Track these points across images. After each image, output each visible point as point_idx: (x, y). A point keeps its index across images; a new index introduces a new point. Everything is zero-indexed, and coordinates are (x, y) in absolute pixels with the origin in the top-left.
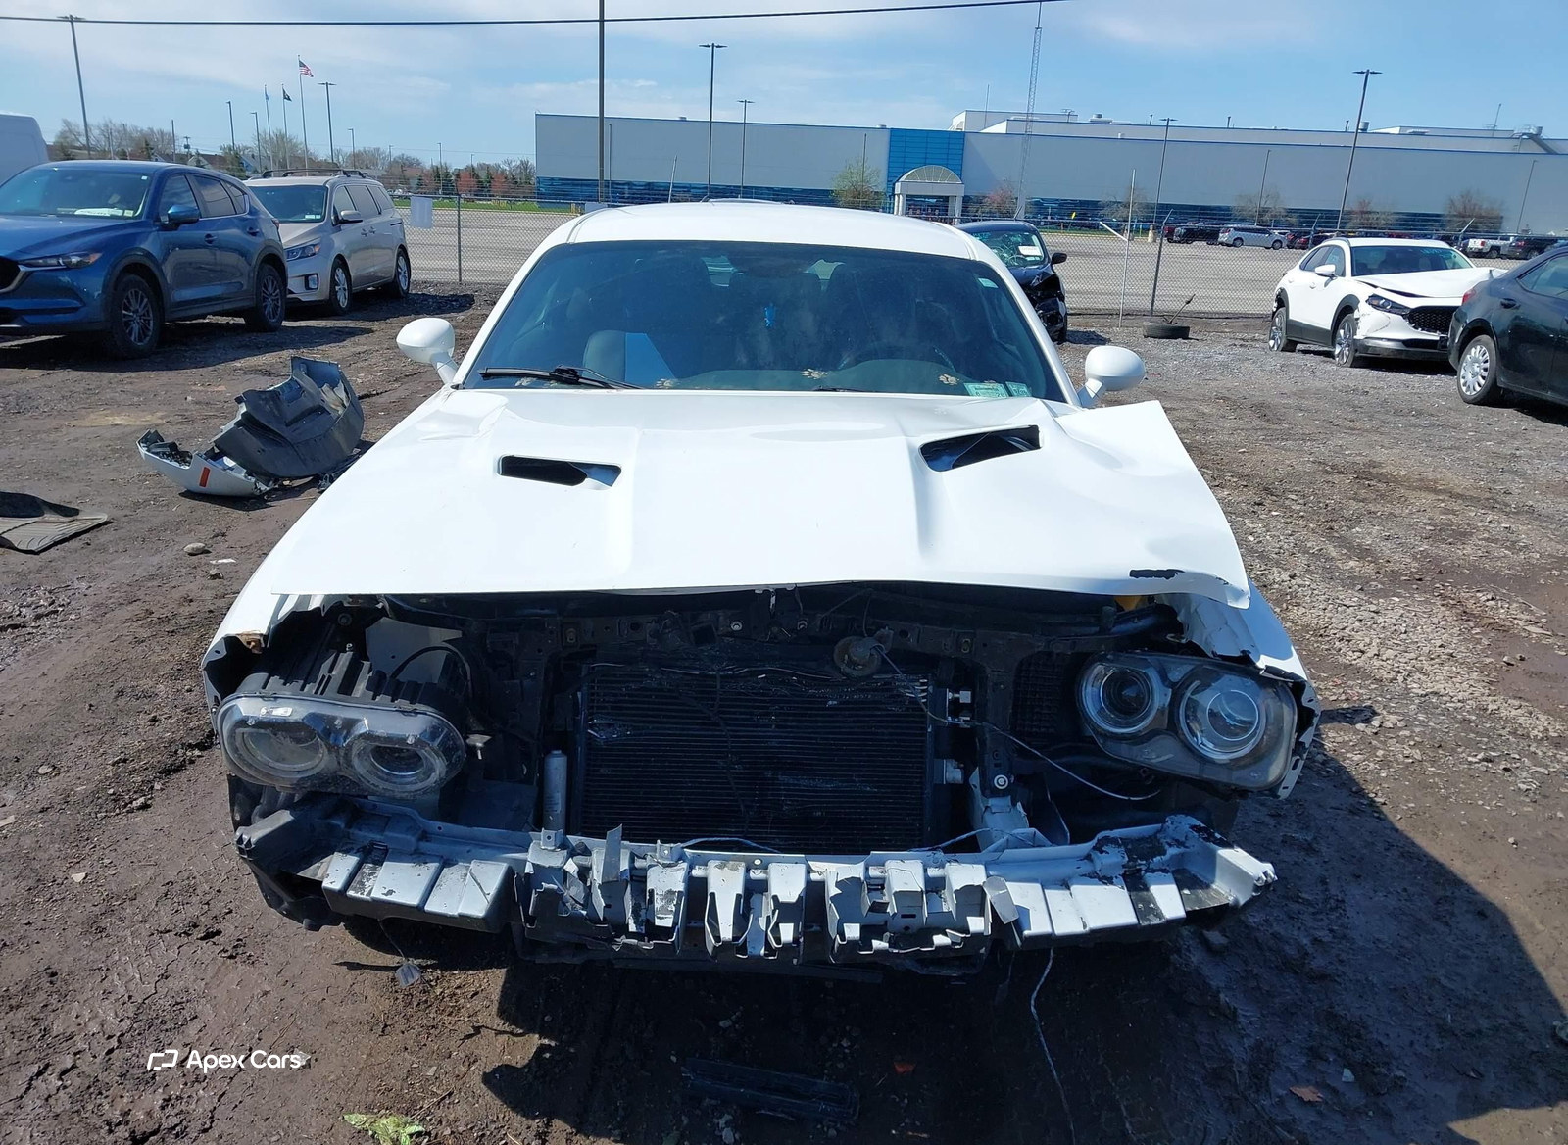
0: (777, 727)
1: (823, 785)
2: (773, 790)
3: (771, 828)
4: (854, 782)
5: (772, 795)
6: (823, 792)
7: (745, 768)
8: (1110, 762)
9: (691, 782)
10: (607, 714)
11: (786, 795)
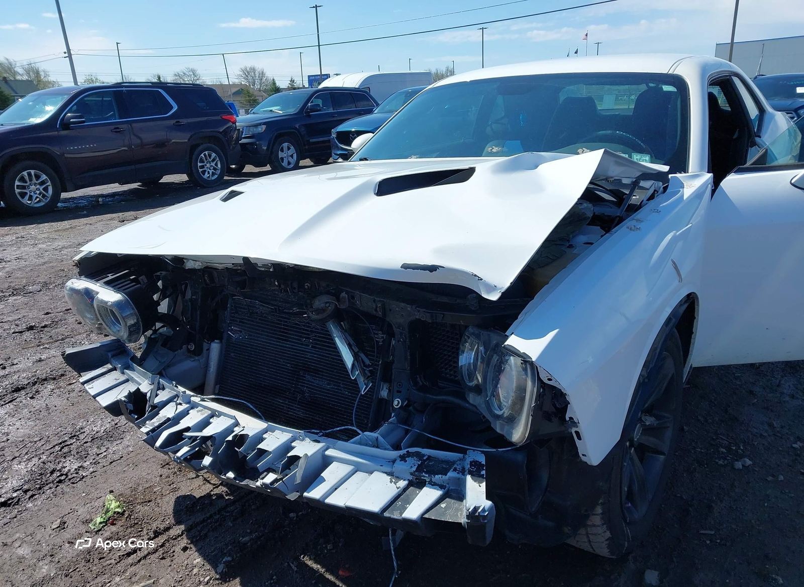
0: (312, 347)
1: (326, 386)
2: (302, 382)
3: (298, 405)
4: (340, 386)
5: (301, 385)
6: (323, 389)
7: (292, 367)
8: (467, 405)
9: (267, 370)
10: (237, 324)
11: (307, 387)
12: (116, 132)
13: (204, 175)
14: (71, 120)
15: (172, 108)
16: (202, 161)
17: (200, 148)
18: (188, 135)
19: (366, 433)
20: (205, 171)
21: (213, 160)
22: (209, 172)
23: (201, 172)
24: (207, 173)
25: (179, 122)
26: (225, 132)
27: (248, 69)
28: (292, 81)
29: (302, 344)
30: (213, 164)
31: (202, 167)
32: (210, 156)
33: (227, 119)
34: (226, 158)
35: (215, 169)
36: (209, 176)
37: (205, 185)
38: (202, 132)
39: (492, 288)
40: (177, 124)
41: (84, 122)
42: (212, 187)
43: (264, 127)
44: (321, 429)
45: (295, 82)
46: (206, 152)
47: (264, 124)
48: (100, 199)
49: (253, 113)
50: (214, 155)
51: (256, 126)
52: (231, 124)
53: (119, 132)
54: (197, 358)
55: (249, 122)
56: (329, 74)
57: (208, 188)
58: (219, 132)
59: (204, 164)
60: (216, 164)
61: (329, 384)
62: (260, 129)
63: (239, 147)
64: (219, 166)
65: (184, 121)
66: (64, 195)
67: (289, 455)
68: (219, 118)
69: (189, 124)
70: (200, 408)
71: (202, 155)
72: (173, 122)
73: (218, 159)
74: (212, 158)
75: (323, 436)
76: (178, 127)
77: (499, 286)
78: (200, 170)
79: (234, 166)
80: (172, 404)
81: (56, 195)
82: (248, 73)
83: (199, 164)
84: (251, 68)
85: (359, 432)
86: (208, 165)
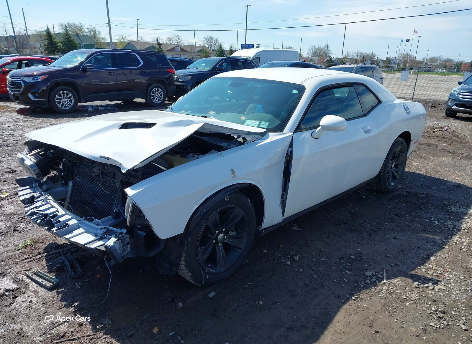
0: (99, 187)
4: (105, 204)
6: (100, 204)
10: (78, 175)
11: (95, 203)
12: (109, 74)
13: (154, 100)
14: (87, 67)
15: (141, 63)
16: (153, 93)
17: (153, 86)
18: (148, 78)
19: (96, 220)
20: (154, 98)
21: (160, 93)
22: (156, 99)
23: (152, 98)
24: (155, 99)
25: (143, 71)
26: (169, 78)
27: (209, 38)
28: (231, 47)
29: (97, 186)
30: (159, 95)
31: (153, 96)
32: (158, 90)
33: (169, 72)
34: (167, 92)
35: (160, 97)
36: (157, 101)
37: (153, 105)
38: (154, 77)
39: (124, 168)
40: (142, 72)
41: (93, 68)
42: (157, 107)
43: (190, 77)
44: (85, 217)
45: (233, 47)
46: (156, 88)
47: (191, 75)
48: (99, 108)
49: (188, 68)
50: (160, 90)
51: (186, 76)
52: (171, 74)
53: (111, 74)
54: (65, 187)
55: (183, 74)
56: (254, 44)
57: (155, 107)
58: (164, 78)
59: (154, 94)
60: (161, 95)
61: (102, 203)
62: (188, 78)
63: (175, 87)
64: (163, 96)
65: (146, 71)
66: (79, 104)
67: (66, 223)
68: (165, 70)
69: (148, 73)
70: (49, 204)
71: (154, 90)
72: (139, 71)
73: (162, 92)
74: (159, 91)
75: (84, 219)
76: (142, 74)
77: (126, 168)
78: (152, 97)
79: (174, 96)
80: (41, 202)
81: (75, 104)
82: (208, 39)
83: (152, 94)
84: (210, 37)
85: (94, 219)
86: (157, 95)
